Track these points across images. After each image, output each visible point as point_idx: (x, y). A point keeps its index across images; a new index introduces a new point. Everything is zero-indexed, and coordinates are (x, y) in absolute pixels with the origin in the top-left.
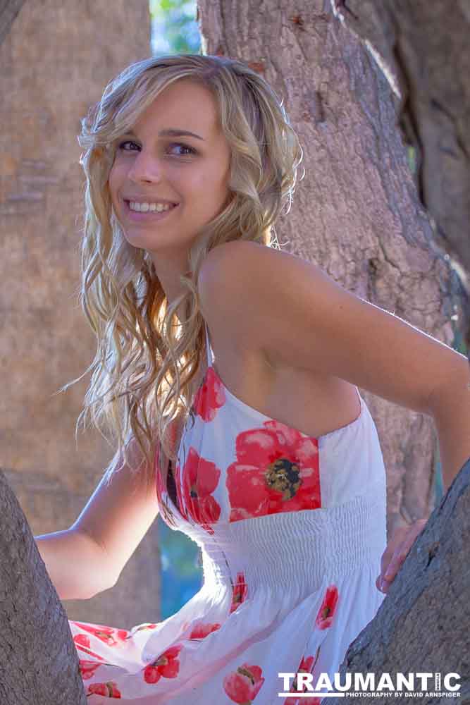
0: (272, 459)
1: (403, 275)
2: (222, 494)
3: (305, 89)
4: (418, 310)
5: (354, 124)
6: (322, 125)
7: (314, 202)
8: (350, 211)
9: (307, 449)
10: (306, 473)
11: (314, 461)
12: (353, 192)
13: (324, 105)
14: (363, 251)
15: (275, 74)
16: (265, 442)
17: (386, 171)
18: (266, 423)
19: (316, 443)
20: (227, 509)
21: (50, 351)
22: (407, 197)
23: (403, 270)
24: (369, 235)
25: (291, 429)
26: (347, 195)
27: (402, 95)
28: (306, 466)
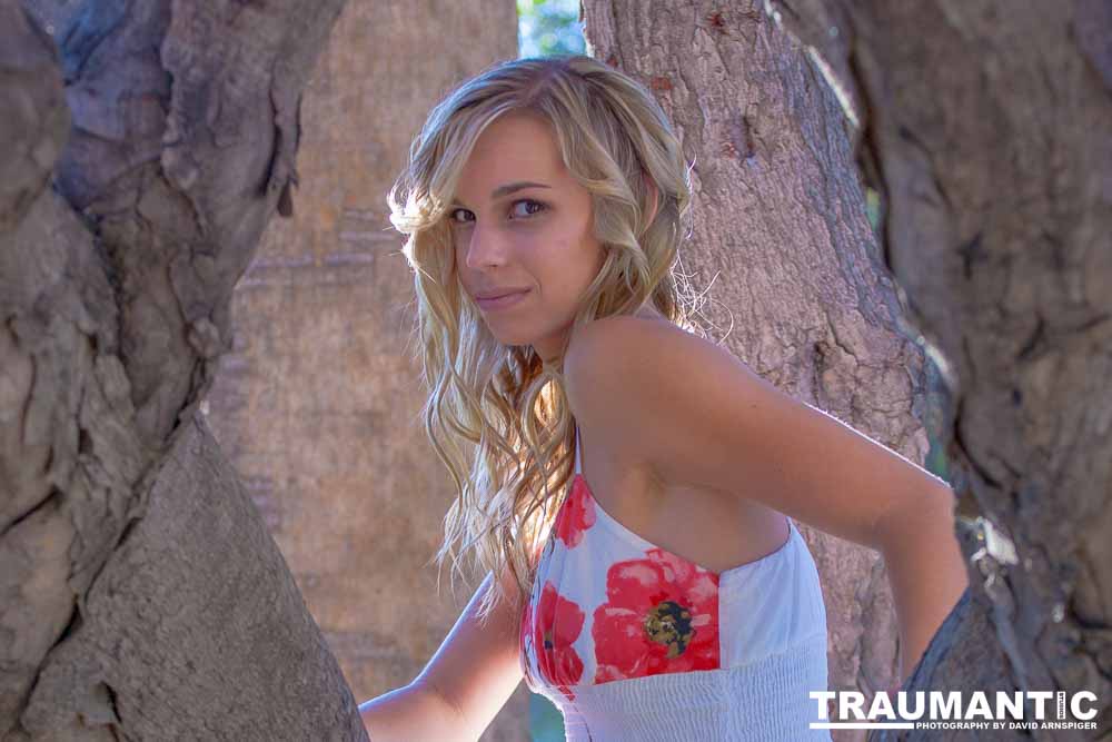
0: (655, 601)
1: (860, 364)
2: (585, 647)
3: (727, 112)
4: (882, 411)
5: (793, 159)
6: (750, 161)
7: (739, 265)
8: (788, 277)
9: (703, 588)
10: (700, 621)
11: (712, 605)
12: (792, 252)
13: (753, 135)
14: (806, 332)
15: (686, 92)
16: (646, 577)
17: (837, 223)
18: (648, 552)
19: (716, 579)
20: (592, 666)
21: (383, 469)
22: (865, 258)
23: (860, 357)
24: (815, 309)
25: (682, 560)
26: (784, 255)
27: (861, 121)
28: (700, 611)
